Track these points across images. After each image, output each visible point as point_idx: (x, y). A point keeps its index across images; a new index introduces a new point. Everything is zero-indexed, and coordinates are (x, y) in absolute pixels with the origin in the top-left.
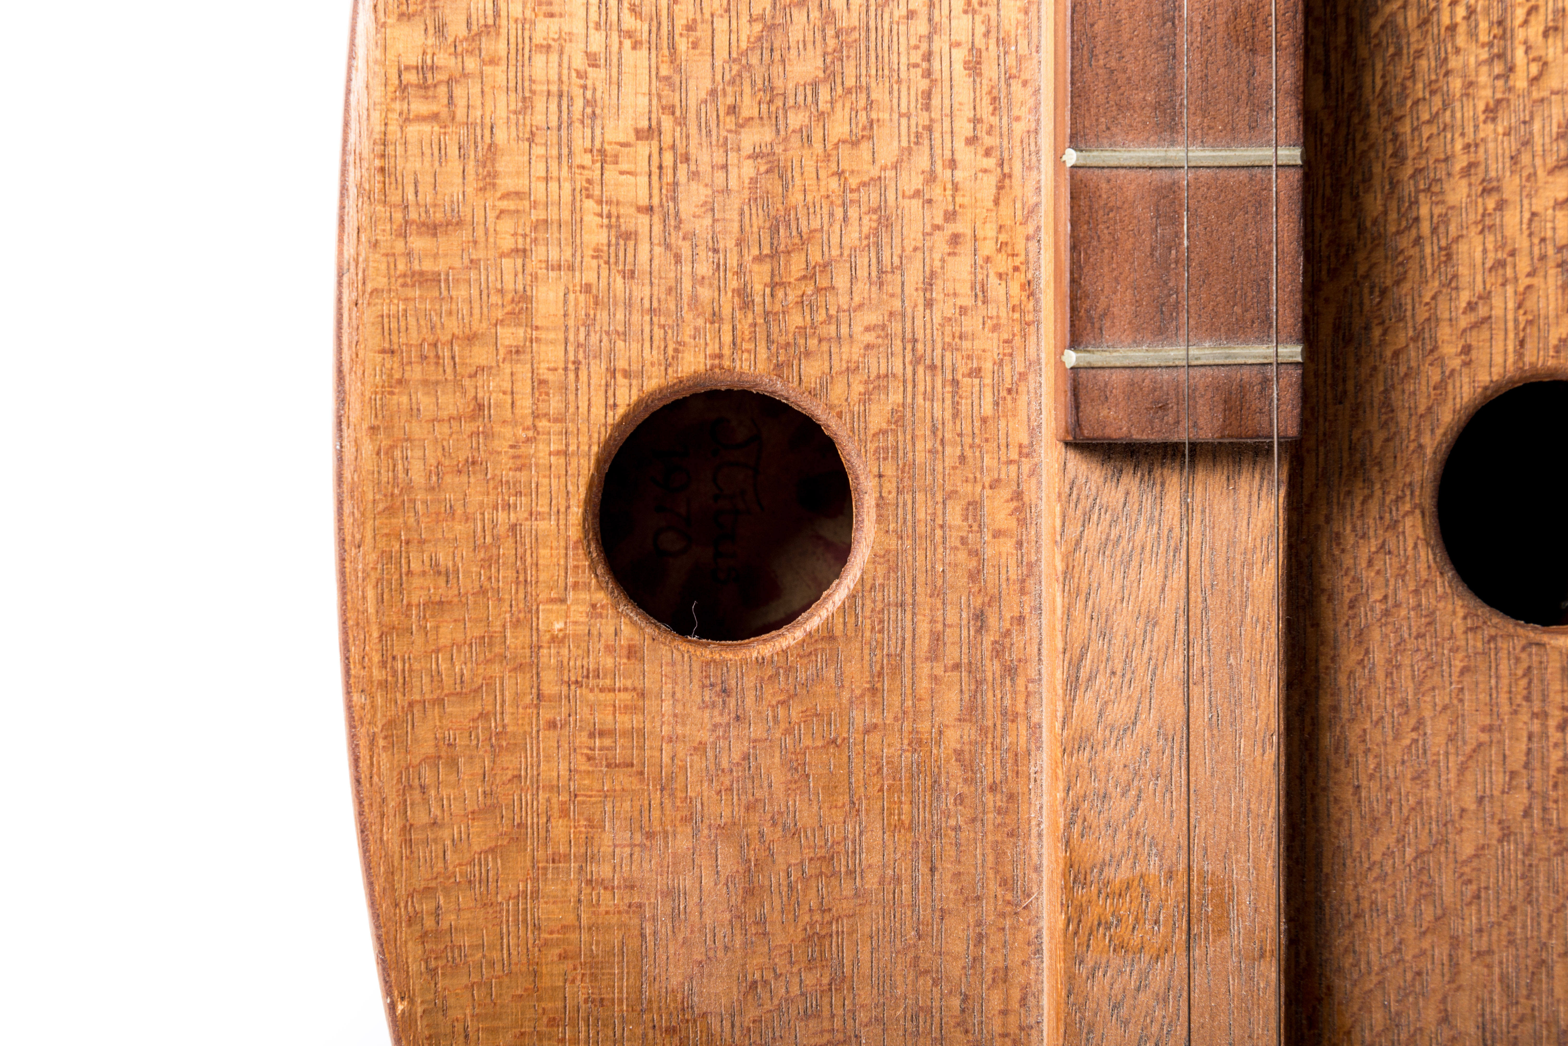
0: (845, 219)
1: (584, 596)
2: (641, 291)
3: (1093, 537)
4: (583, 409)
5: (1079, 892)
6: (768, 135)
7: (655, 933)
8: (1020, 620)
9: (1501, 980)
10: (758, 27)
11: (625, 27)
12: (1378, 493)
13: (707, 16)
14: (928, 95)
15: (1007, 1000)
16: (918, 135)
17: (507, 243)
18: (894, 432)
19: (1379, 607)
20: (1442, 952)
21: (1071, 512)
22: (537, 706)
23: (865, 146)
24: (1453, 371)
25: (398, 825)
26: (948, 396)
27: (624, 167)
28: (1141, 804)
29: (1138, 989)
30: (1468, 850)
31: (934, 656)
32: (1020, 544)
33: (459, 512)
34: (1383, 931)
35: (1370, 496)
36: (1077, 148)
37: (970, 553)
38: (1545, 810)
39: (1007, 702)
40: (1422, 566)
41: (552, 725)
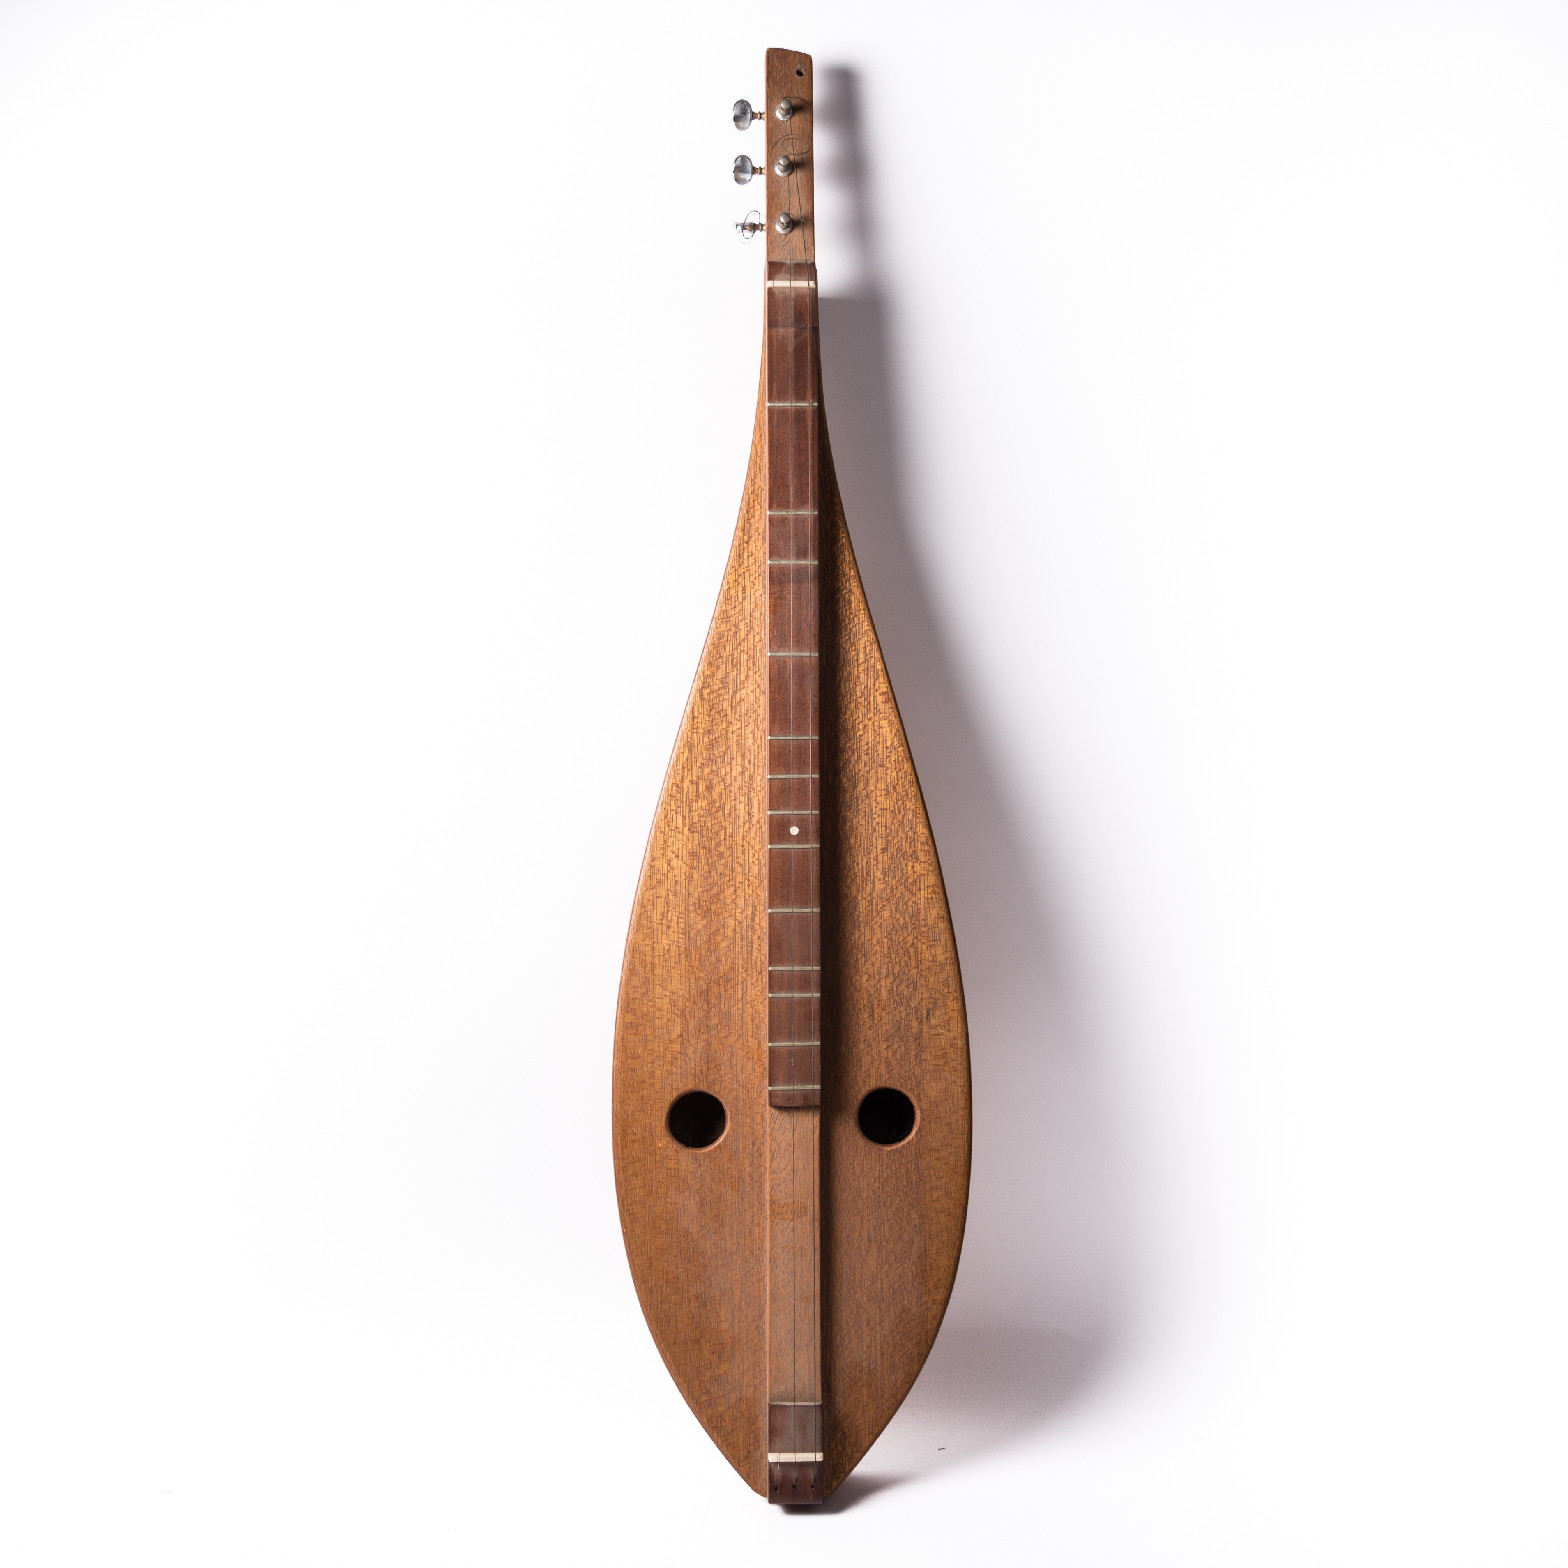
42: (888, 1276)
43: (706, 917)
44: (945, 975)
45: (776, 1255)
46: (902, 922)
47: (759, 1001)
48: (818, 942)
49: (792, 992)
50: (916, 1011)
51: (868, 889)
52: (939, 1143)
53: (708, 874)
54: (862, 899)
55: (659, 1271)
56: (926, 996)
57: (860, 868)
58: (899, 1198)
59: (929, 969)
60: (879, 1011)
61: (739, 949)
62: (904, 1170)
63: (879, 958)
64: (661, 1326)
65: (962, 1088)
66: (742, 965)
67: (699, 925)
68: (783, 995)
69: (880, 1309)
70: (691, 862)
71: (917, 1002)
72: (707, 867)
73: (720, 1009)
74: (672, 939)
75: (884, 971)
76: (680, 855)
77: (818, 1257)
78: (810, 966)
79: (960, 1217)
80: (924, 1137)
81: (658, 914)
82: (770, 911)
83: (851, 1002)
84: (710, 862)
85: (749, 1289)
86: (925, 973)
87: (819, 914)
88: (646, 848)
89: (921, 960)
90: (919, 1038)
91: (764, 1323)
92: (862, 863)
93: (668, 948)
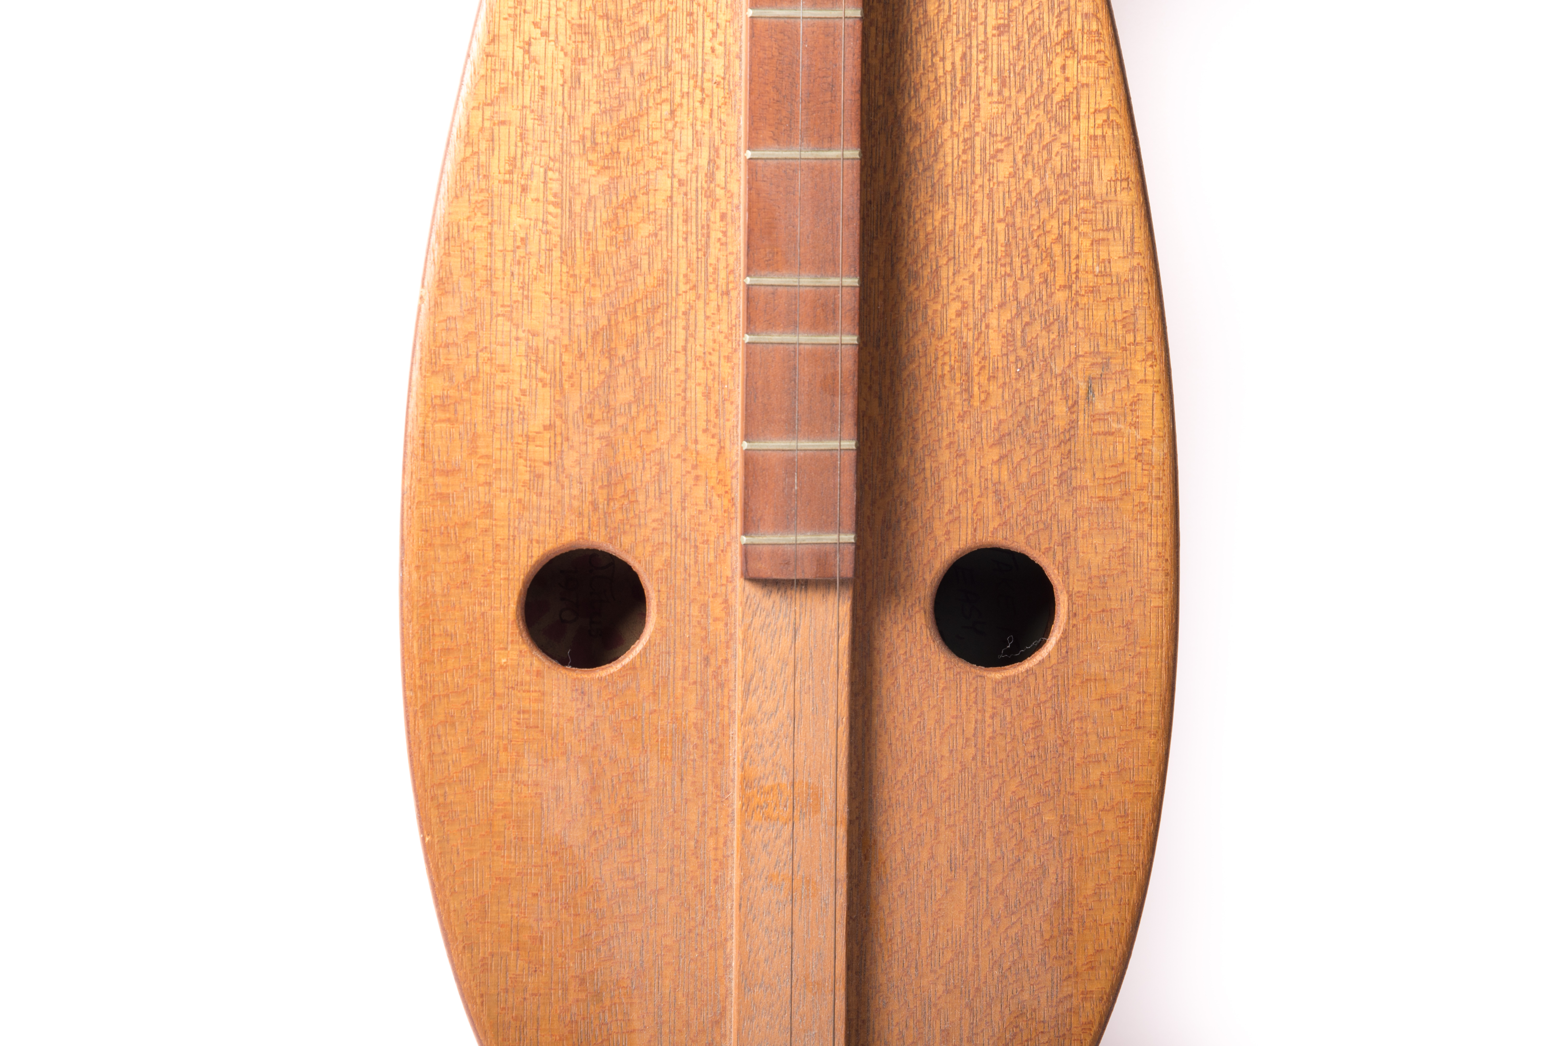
0: (644, 468)
1: (516, 646)
2: (545, 503)
3: (757, 622)
4: (517, 558)
5: (748, 791)
6: (607, 428)
7: (548, 807)
8: (726, 661)
9: (960, 839)
10: (603, 377)
11: (539, 376)
12: (903, 602)
13: (578, 372)
14: (685, 409)
15: (717, 843)
16: (679, 428)
17: (482, 479)
18: (666, 570)
19: (902, 657)
20: (931, 824)
21: (747, 610)
22: (493, 699)
23: (654, 433)
24: (940, 543)
25: (427, 754)
26: (692, 553)
27: (538, 443)
28: (779, 751)
29: (776, 838)
30: (945, 776)
31: (684, 677)
32: (726, 624)
33: (458, 606)
34: (902, 814)
35: (899, 603)
36: (748, 441)
37: (702, 628)
38: (983, 757)
39: (719, 700)
40: (924, 638)
41: (500, 707)
42: (989, 942)
43: (608, 168)
44: (1128, 305)
45: (751, 895)
46: (1037, 187)
47: (722, 354)
48: (856, 223)
49: (794, 332)
50: (1064, 383)
51: (965, 113)
52: (1107, 666)
53: (612, 75)
54: (951, 137)
55: (502, 926)
56: (1087, 349)
57: (949, 67)
58: (1018, 780)
59: (1094, 290)
60: (983, 379)
61: (681, 240)
62: (1030, 721)
63: (985, 266)
64: (504, 1040)
65: (1160, 549)
66: (685, 276)
67: (592, 187)
68: (775, 338)
69: (972, 1010)
70: (577, 47)
71: (1067, 364)
72: (612, 59)
73: (637, 371)
74: (533, 216)
75: (997, 294)
76: (552, 30)
77: (842, 900)
78: (837, 276)
79: (1147, 820)
80: (1075, 652)
81: (502, 159)
82: (749, 154)
83: (923, 361)
84: (618, 47)
85: (692, 966)
86: (1085, 300)
87: (857, 163)
88: (477, 15)
89: (1077, 271)
90: (1069, 440)
91: (724, 1036)
92: (954, 56)
93: (523, 235)
